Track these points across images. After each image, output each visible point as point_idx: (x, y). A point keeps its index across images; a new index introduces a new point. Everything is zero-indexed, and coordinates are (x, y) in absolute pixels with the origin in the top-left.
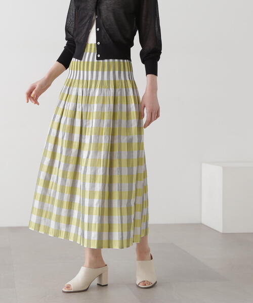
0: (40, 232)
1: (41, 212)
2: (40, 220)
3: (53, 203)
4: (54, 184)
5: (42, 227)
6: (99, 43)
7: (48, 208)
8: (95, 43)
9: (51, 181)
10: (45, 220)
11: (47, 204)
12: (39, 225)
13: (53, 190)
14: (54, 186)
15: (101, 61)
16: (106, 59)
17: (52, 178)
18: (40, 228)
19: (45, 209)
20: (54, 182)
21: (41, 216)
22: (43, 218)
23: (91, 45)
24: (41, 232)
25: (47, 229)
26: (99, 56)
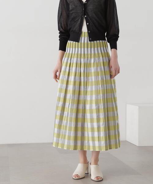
0: (58, 147)
1: (59, 135)
2: (59, 140)
3: (66, 129)
4: (66, 118)
5: (60, 145)
6: (89, 32)
7: (63, 132)
8: (87, 31)
9: (64, 115)
10: (61, 140)
11: (62, 130)
12: (58, 143)
13: (65, 121)
14: (66, 119)
15: (92, 42)
16: (95, 40)
17: (64, 114)
18: (59, 145)
19: (61, 133)
20: (66, 116)
21: (59, 138)
22: (60, 139)
23: (85, 33)
24: (60, 147)
25: (63, 145)
26: (90, 39)
